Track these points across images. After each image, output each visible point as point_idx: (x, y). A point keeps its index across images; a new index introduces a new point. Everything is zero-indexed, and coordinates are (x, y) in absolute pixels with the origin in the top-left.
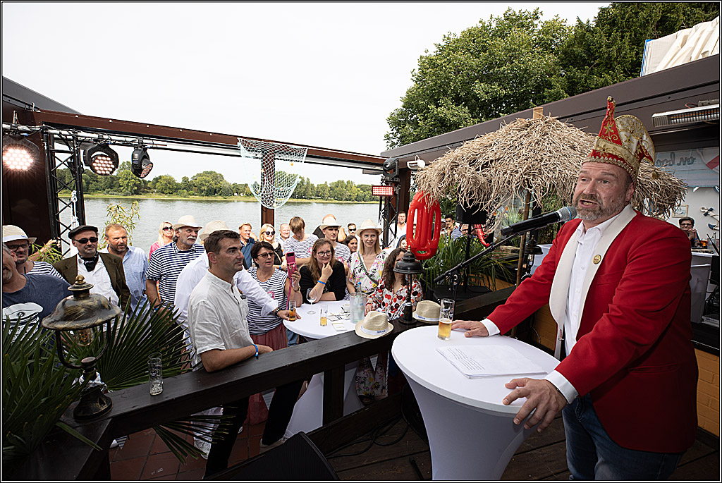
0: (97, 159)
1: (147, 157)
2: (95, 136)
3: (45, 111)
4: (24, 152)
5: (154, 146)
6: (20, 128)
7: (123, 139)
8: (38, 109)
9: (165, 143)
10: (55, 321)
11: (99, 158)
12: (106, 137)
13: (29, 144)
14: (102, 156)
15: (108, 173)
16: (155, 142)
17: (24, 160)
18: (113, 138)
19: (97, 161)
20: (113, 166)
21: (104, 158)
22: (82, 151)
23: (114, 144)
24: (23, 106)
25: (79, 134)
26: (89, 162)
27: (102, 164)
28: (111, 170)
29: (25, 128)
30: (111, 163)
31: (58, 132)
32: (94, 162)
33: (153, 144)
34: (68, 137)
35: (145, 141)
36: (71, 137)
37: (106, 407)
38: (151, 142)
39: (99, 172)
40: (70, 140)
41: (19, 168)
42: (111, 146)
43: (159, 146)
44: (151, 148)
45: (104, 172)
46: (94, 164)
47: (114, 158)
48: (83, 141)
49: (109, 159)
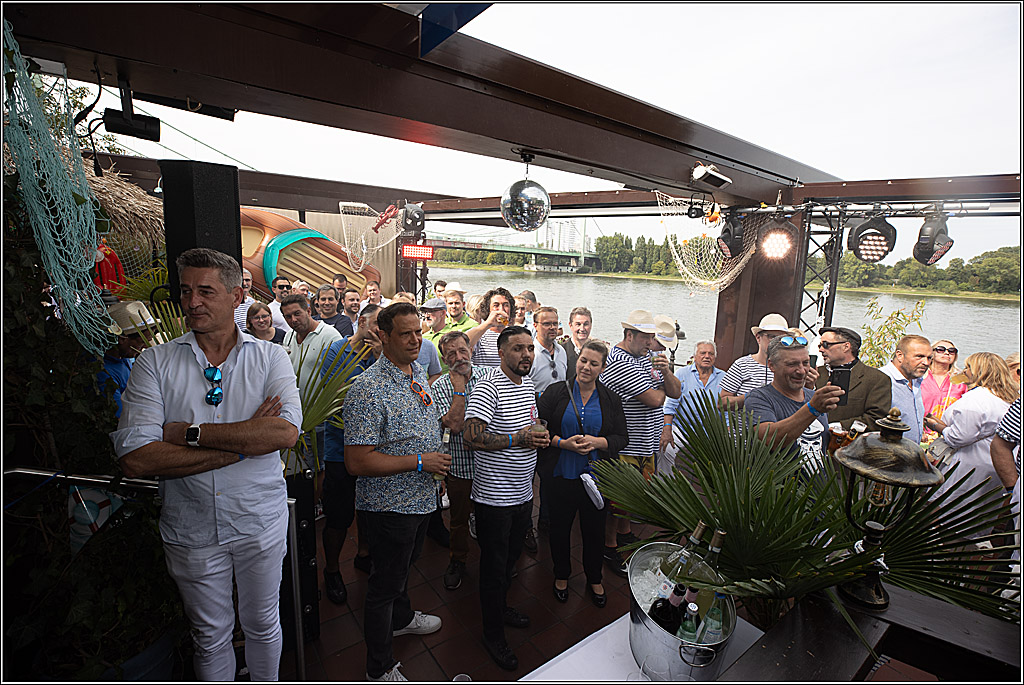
0: (866, 239)
1: (944, 231)
2: (870, 207)
3: (809, 185)
4: (784, 236)
5: (963, 212)
6: (786, 208)
7: (910, 206)
8: (801, 183)
9: (988, 204)
10: (852, 458)
11: (869, 237)
12: (884, 207)
13: (790, 227)
14: (873, 234)
15: (877, 258)
16: (965, 205)
17: (782, 246)
18: (893, 207)
19: (865, 242)
20: (886, 249)
21: (876, 238)
22: (847, 231)
23: (895, 216)
24: (787, 182)
25: (849, 207)
26: (854, 246)
27: (871, 246)
28: (882, 253)
29: (790, 208)
30: (884, 243)
31: (823, 208)
32: (862, 244)
33: (962, 209)
34: (833, 213)
35: (946, 206)
36: (838, 213)
37: (881, 602)
38: (959, 205)
39: (865, 257)
40: (836, 217)
41: (775, 256)
42: (888, 220)
43: (969, 211)
44: (957, 215)
45: (871, 258)
46: (861, 247)
47: (890, 235)
48: (852, 216)
49: (882, 238)
